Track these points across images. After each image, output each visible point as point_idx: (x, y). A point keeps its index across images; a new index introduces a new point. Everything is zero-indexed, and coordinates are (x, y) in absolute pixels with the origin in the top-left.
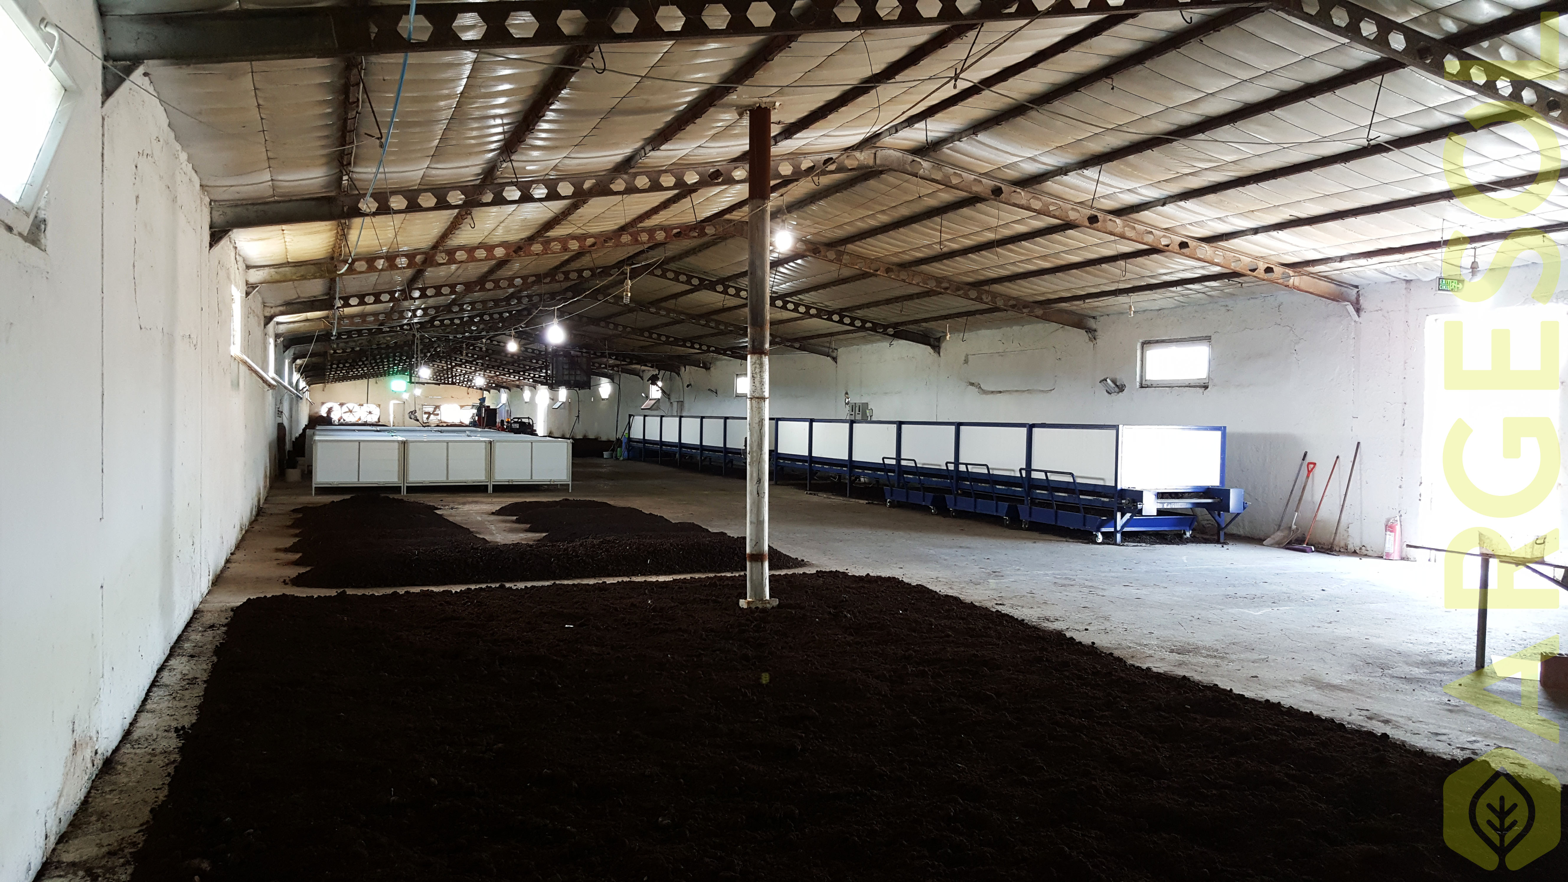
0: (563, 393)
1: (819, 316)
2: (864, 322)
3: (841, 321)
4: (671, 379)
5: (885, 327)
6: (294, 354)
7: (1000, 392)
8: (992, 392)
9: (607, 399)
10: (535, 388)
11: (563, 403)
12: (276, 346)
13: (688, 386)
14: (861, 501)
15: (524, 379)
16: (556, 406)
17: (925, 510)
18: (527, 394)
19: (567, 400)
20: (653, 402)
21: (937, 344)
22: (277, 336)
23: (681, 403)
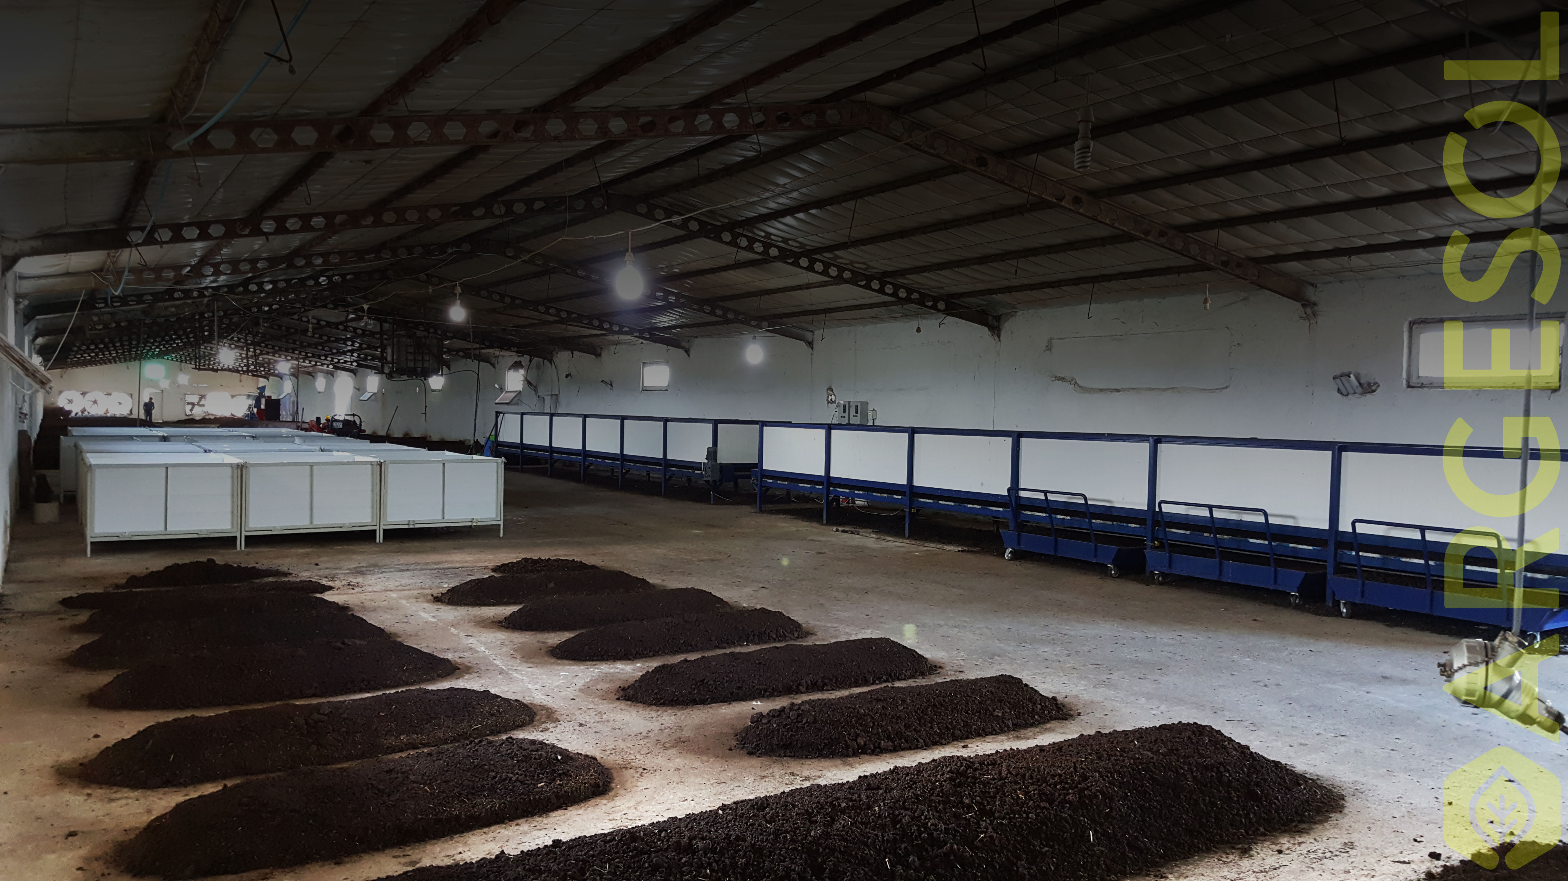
0: (373, 382)
1: (853, 281)
2: (910, 291)
3: (881, 291)
4: (538, 367)
5: (936, 300)
6: (37, 329)
7: (1117, 390)
8: (1101, 390)
9: (439, 391)
10: (333, 375)
11: (374, 394)
12: (16, 312)
13: (567, 376)
14: (950, 548)
15: (322, 365)
16: (366, 396)
17: (1101, 570)
18: (320, 383)
19: (379, 390)
20: (513, 395)
21: (996, 324)
22: (18, 298)
23: (556, 398)
